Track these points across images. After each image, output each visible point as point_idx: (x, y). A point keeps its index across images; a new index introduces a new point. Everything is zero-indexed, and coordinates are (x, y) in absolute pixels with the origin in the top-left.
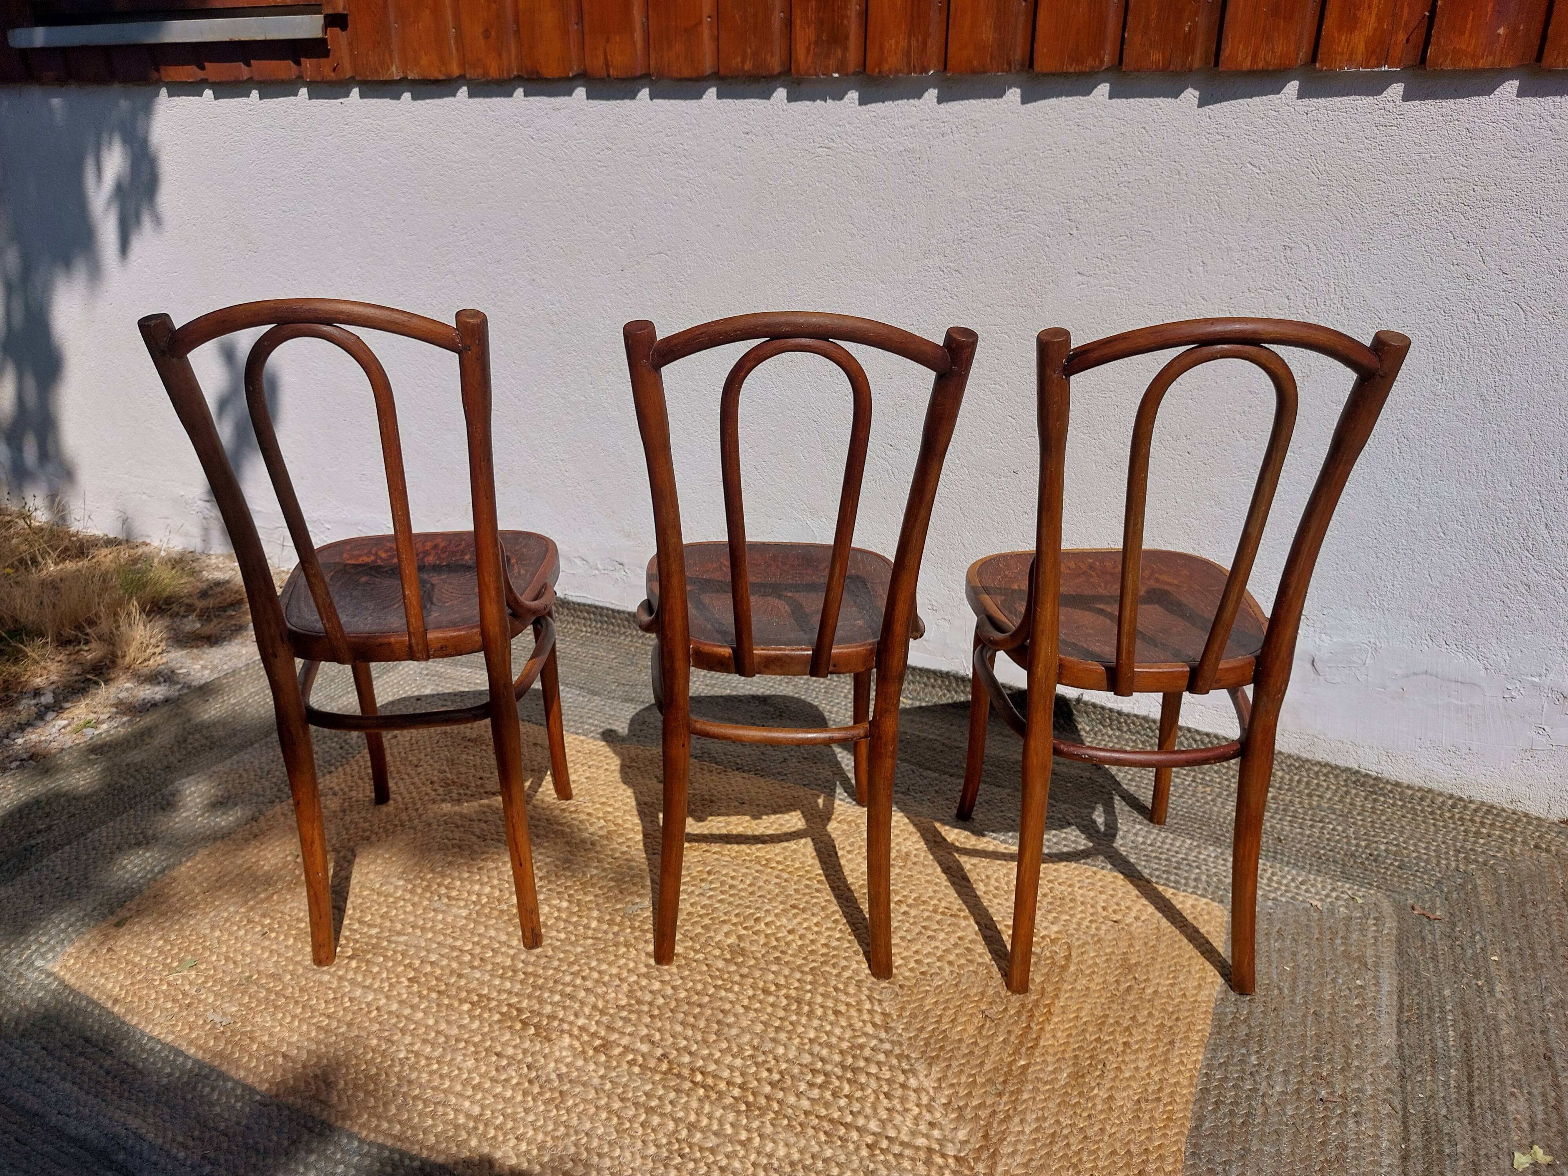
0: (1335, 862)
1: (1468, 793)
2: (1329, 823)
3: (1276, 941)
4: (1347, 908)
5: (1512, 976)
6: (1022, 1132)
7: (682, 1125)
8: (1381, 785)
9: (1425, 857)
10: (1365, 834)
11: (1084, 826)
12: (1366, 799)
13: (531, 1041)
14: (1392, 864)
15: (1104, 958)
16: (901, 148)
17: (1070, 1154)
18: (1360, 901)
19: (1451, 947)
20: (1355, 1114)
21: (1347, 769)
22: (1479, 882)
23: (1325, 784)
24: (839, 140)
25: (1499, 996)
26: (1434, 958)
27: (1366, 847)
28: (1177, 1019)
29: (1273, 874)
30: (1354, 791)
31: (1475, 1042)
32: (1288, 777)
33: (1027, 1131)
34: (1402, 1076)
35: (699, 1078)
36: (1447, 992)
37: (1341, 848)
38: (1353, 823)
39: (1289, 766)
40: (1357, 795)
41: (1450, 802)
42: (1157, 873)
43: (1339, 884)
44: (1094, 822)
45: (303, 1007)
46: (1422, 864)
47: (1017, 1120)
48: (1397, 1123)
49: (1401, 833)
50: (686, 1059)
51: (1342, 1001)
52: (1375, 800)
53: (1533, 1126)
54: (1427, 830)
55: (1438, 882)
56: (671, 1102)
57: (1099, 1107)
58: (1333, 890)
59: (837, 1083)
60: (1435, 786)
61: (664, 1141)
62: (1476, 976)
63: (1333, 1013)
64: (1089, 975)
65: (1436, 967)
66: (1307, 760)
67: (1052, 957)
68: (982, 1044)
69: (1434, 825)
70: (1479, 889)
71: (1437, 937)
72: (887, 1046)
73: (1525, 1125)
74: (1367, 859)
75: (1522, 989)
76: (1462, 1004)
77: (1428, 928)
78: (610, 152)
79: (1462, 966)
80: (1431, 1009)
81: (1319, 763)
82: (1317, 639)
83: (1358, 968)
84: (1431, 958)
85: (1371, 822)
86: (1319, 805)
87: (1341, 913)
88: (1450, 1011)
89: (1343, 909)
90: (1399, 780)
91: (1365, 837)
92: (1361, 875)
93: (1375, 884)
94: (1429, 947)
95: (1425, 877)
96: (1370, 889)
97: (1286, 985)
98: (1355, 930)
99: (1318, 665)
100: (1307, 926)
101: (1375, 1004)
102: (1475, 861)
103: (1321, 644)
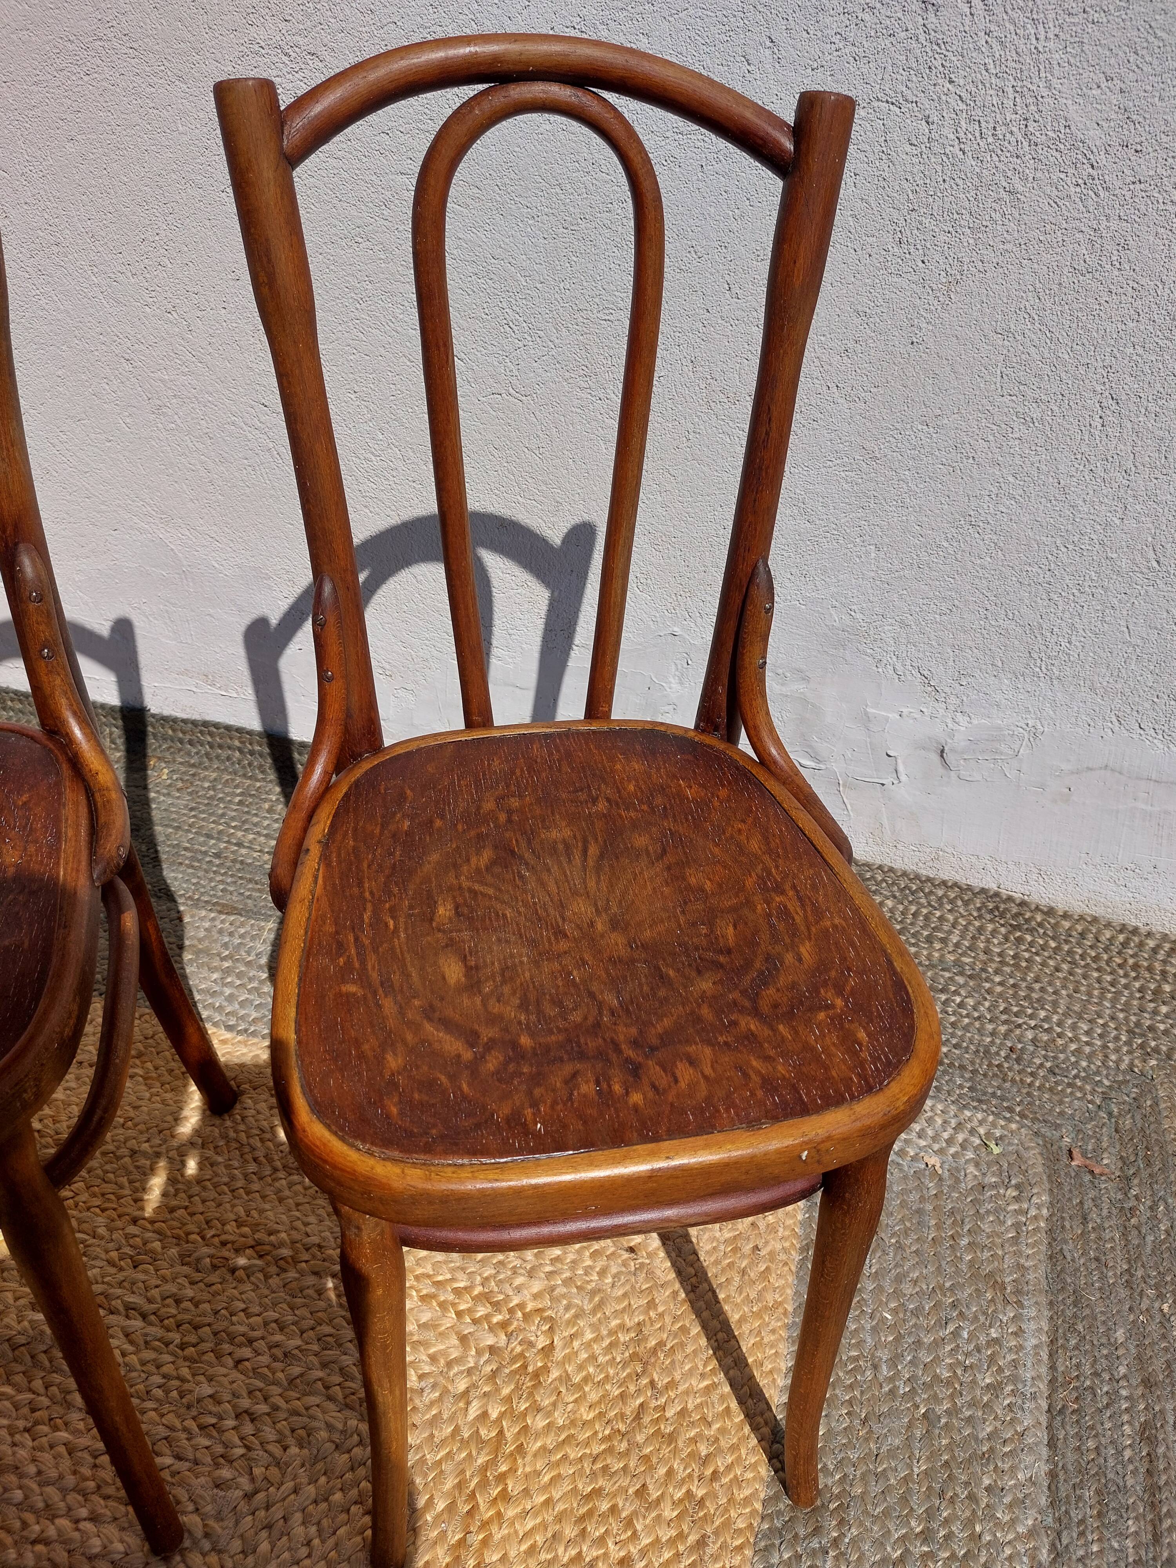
0: (962, 1067)
1: (1144, 920)
2: (956, 993)
4: (977, 1165)
8: (1028, 915)
9: (1087, 1049)
10: (1005, 1011)
12: (1007, 939)
14: (1041, 1066)
15: (606, 1343)
18: (997, 1150)
19: (1125, 1234)
21: (983, 891)
22: (1161, 1094)
23: (950, 917)
26: (1100, 1260)
27: (1006, 1036)
28: (715, 1475)
30: (990, 927)
31: (1161, 1450)
32: (901, 908)
34: (1055, 1552)
36: (1120, 1335)
37: (971, 1041)
38: (989, 992)
39: (902, 890)
40: (994, 932)
41: (1121, 938)
43: (968, 1113)
46: (1084, 1064)
49: (1055, 1004)
51: (967, 1378)
52: (1019, 940)
54: (1089, 994)
55: (1106, 1098)
58: (959, 1127)
60: (1098, 911)
62: (1161, 1297)
63: (954, 1412)
64: (579, 1387)
65: (1103, 1277)
66: (929, 879)
67: (521, 1355)
69: (1099, 981)
70: (1163, 1106)
71: (1105, 1212)
74: (1007, 1058)
76: (1142, 1359)
77: (1091, 1194)
79: (1139, 1273)
80: (1096, 1375)
81: (944, 883)
82: (949, 721)
83: (992, 1300)
84: (1097, 1259)
85: (1014, 986)
86: (942, 960)
87: (969, 1177)
88: (1125, 1376)
89: (971, 1169)
90: (1053, 905)
91: (1004, 1017)
92: (999, 1093)
93: (1018, 1109)
94: (1093, 1236)
95: (1088, 1087)
96: (1009, 1120)
97: (884, 1355)
98: (988, 1212)
99: (950, 757)
100: (919, 1211)
101: (1014, 1379)
102: (1156, 1050)
103: (956, 727)
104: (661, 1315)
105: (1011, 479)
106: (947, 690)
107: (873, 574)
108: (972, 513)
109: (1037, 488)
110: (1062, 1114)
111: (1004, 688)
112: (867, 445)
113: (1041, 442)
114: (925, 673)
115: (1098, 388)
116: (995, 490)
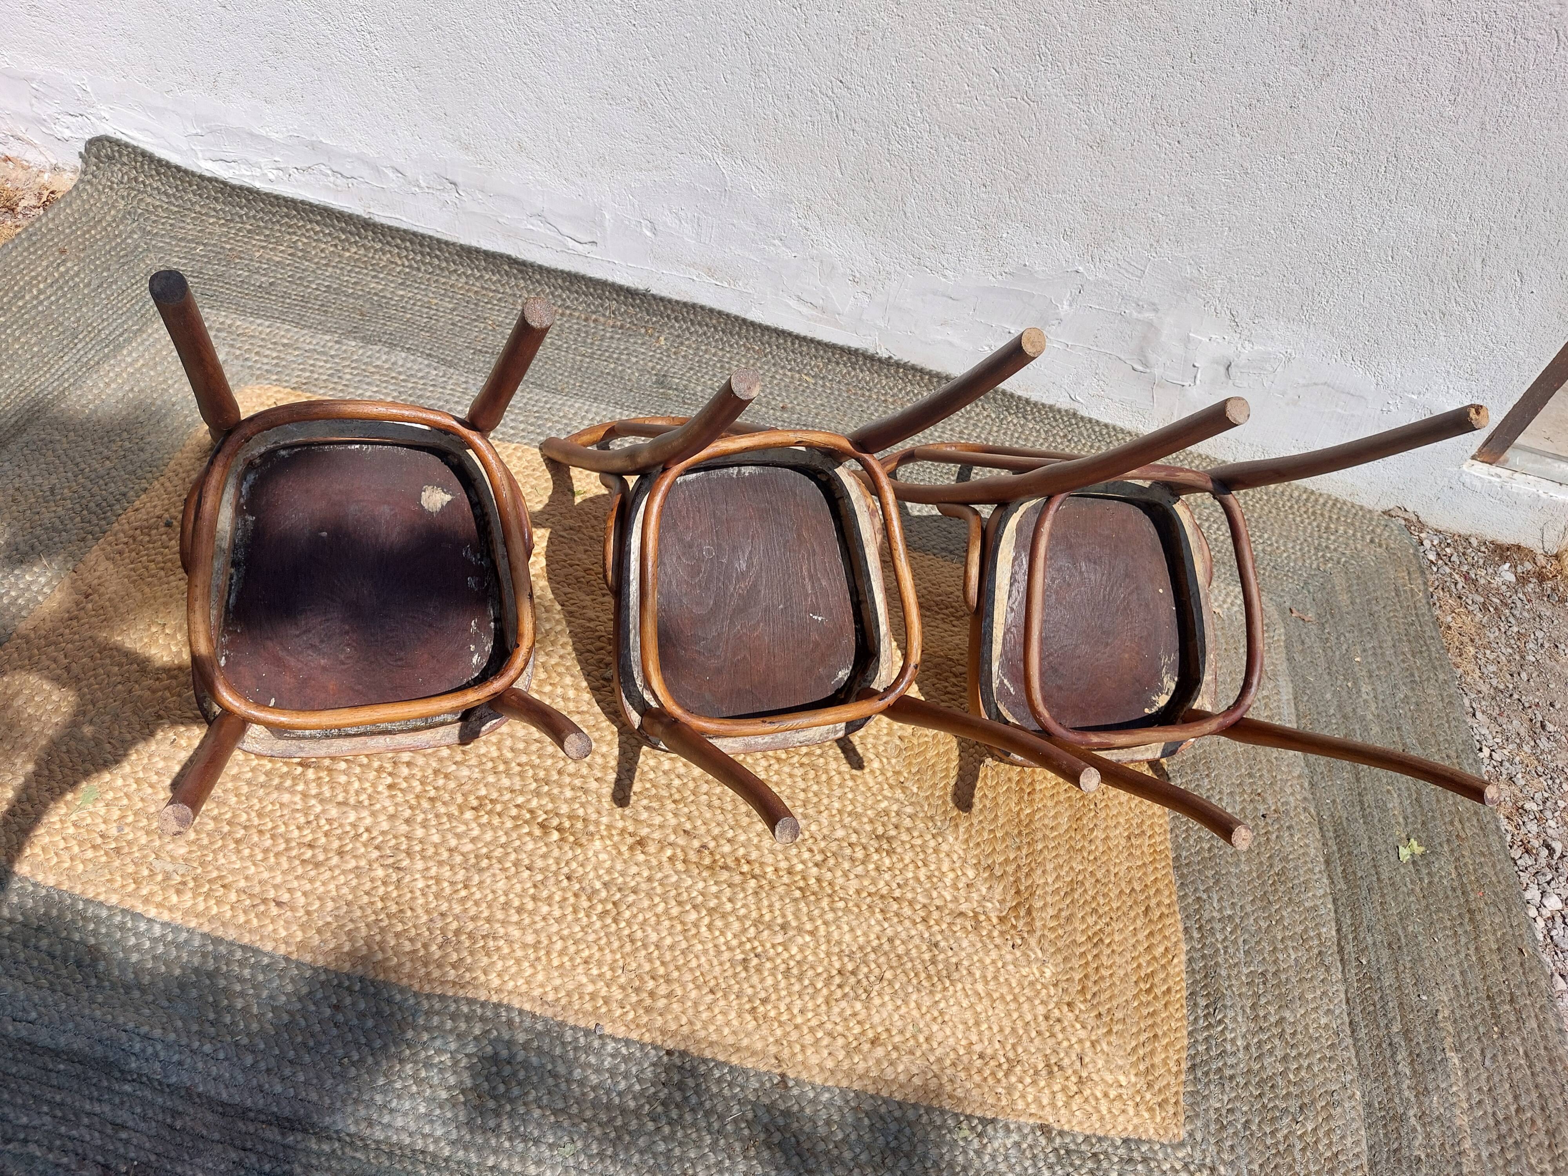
2: (1215, 522)
4: (1241, 614)
5: (1371, 676)
6: (1046, 883)
7: (748, 923)
9: (1293, 557)
13: (560, 848)
14: (1268, 565)
17: (1088, 898)
19: (1324, 650)
20: (1289, 828)
22: (1336, 581)
25: (1365, 696)
33: (1050, 880)
34: (1312, 785)
35: (745, 868)
36: (1328, 696)
37: (1227, 549)
41: (1304, 496)
43: (1231, 588)
45: (273, 837)
46: (1292, 564)
47: (1039, 872)
48: (1317, 830)
49: (1273, 531)
50: (727, 848)
53: (1406, 818)
54: (1290, 527)
55: (1306, 583)
56: (730, 900)
57: (1101, 849)
59: (876, 857)
61: (735, 943)
62: (1346, 678)
65: (1316, 670)
68: (990, 796)
69: (1294, 521)
70: (1337, 588)
71: (1313, 640)
72: (909, 810)
73: (1401, 820)
75: (1380, 689)
76: (1340, 707)
77: (1305, 631)
79: (1334, 668)
80: (1319, 714)
82: (1239, 346)
84: (1312, 662)
87: (1238, 620)
89: (1239, 616)
94: (1308, 651)
95: (1296, 577)
99: (1232, 370)
101: (1279, 714)
102: (1331, 559)
103: (1242, 350)
106: (1244, 325)
111: (1280, 327)
114: (1234, 313)
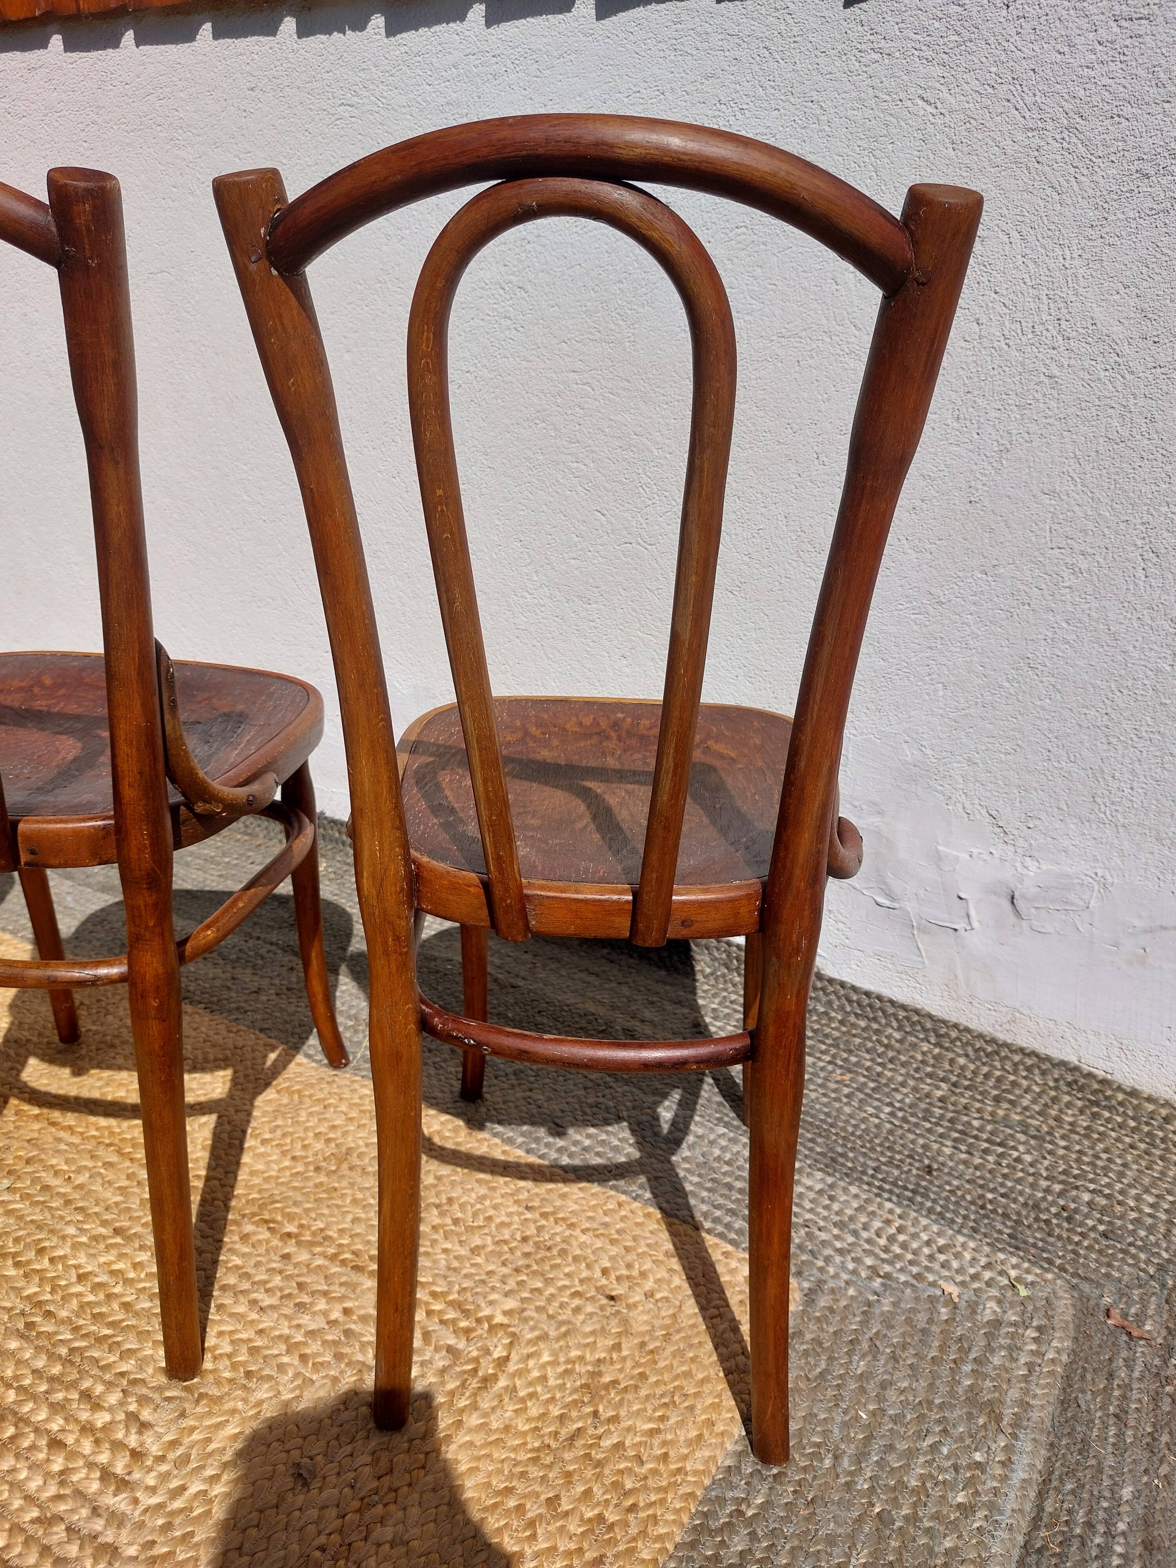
0: (1005, 1215)
3: (863, 1356)
4: (999, 1302)
8: (1109, 1093)
9: (1150, 1221)
10: (1064, 1172)
11: (639, 1123)
12: (1082, 1112)
14: (1093, 1229)
15: (561, 1369)
16: (443, 101)
18: (1023, 1292)
19: (1156, 1399)
21: (1063, 1064)
23: (1025, 1083)
24: (363, 93)
26: (1120, 1417)
27: (1061, 1194)
28: (633, 1509)
29: (900, 1230)
32: (972, 1067)
36: (1127, 1492)
37: (1021, 1193)
38: (1050, 1152)
39: (976, 1051)
40: (1069, 1105)
42: (718, 1213)
43: (1001, 1256)
44: (656, 1118)
46: (1143, 1233)
49: (1121, 1175)
51: (937, 1492)
52: (1095, 1116)
58: (988, 1266)
63: (913, 1519)
64: (523, 1400)
65: (1120, 1435)
66: (1006, 1045)
67: (476, 1359)
71: (1136, 1374)
74: (1057, 1215)
77: (1124, 1354)
78: (96, 127)
79: (1164, 1439)
80: (1089, 1525)
81: (1022, 1050)
82: (1018, 865)
83: (984, 1426)
84: (1116, 1416)
85: (1079, 1152)
86: (1006, 1117)
87: (988, 1311)
88: (1123, 1533)
89: (992, 1305)
90: (1137, 1087)
91: (1062, 1177)
92: (1040, 1244)
93: (1058, 1262)
94: (1116, 1393)
95: (1143, 1256)
96: (1047, 1270)
97: (851, 1450)
98: (1001, 1347)
99: (1020, 903)
100: (924, 1331)
101: (992, 1506)
103: (1025, 872)
104: (624, 1359)
105: (1064, 625)
106: (1015, 832)
107: (941, 711)
108: (1030, 656)
109: (1089, 634)
110: (1107, 1275)
111: (1071, 833)
112: (933, 590)
113: (1090, 590)
114: (994, 813)
115: (1139, 543)
116: (1050, 634)
